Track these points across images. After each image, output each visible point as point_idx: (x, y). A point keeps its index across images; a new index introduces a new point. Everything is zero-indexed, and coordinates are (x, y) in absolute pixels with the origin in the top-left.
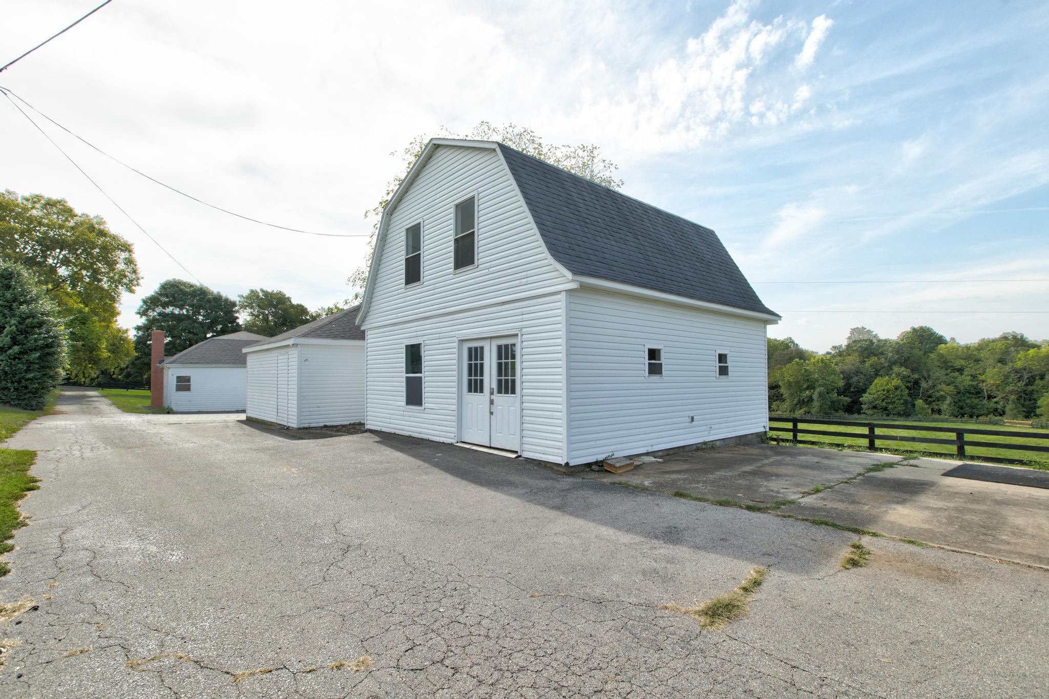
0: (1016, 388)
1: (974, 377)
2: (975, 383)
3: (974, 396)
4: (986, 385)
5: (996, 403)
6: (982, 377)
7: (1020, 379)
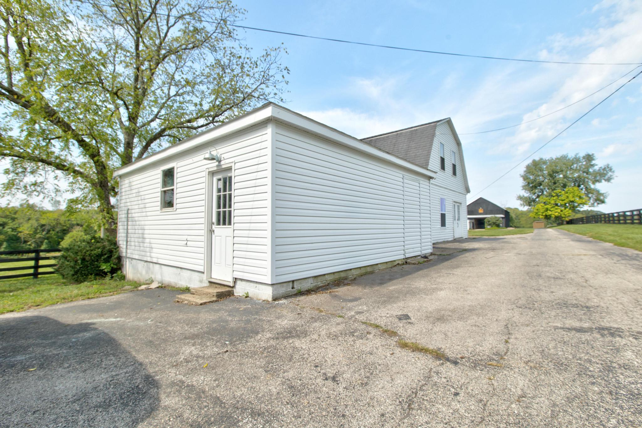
0: (42, 236)
1: (13, 230)
2: (15, 233)
3: (15, 242)
4: (24, 235)
5: (30, 245)
6: (20, 230)
7: (43, 231)
